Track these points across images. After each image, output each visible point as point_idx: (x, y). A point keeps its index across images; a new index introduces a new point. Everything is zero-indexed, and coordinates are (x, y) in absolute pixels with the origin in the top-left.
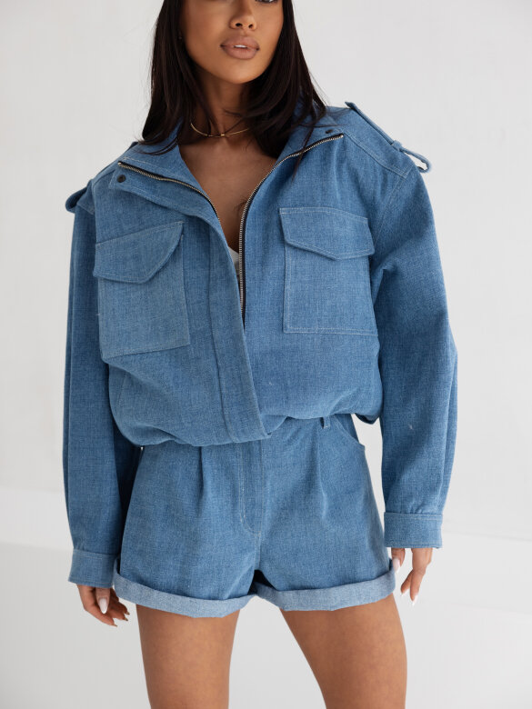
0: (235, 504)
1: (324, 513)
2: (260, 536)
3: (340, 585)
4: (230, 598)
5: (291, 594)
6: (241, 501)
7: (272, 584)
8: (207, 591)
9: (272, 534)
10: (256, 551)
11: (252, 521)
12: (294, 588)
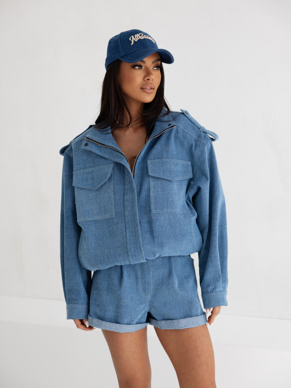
0: (137, 282)
1: (176, 286)
2: (149, 297)
3: (185, 318)
4: (137, 324)
5: (164, 322)
6: (140, 281)
7: (156, 318)
8: (126, 321)
9: (154, 296)
10: (148, 303)
11: (145, 290)
12: (165, 320)
